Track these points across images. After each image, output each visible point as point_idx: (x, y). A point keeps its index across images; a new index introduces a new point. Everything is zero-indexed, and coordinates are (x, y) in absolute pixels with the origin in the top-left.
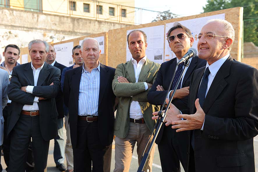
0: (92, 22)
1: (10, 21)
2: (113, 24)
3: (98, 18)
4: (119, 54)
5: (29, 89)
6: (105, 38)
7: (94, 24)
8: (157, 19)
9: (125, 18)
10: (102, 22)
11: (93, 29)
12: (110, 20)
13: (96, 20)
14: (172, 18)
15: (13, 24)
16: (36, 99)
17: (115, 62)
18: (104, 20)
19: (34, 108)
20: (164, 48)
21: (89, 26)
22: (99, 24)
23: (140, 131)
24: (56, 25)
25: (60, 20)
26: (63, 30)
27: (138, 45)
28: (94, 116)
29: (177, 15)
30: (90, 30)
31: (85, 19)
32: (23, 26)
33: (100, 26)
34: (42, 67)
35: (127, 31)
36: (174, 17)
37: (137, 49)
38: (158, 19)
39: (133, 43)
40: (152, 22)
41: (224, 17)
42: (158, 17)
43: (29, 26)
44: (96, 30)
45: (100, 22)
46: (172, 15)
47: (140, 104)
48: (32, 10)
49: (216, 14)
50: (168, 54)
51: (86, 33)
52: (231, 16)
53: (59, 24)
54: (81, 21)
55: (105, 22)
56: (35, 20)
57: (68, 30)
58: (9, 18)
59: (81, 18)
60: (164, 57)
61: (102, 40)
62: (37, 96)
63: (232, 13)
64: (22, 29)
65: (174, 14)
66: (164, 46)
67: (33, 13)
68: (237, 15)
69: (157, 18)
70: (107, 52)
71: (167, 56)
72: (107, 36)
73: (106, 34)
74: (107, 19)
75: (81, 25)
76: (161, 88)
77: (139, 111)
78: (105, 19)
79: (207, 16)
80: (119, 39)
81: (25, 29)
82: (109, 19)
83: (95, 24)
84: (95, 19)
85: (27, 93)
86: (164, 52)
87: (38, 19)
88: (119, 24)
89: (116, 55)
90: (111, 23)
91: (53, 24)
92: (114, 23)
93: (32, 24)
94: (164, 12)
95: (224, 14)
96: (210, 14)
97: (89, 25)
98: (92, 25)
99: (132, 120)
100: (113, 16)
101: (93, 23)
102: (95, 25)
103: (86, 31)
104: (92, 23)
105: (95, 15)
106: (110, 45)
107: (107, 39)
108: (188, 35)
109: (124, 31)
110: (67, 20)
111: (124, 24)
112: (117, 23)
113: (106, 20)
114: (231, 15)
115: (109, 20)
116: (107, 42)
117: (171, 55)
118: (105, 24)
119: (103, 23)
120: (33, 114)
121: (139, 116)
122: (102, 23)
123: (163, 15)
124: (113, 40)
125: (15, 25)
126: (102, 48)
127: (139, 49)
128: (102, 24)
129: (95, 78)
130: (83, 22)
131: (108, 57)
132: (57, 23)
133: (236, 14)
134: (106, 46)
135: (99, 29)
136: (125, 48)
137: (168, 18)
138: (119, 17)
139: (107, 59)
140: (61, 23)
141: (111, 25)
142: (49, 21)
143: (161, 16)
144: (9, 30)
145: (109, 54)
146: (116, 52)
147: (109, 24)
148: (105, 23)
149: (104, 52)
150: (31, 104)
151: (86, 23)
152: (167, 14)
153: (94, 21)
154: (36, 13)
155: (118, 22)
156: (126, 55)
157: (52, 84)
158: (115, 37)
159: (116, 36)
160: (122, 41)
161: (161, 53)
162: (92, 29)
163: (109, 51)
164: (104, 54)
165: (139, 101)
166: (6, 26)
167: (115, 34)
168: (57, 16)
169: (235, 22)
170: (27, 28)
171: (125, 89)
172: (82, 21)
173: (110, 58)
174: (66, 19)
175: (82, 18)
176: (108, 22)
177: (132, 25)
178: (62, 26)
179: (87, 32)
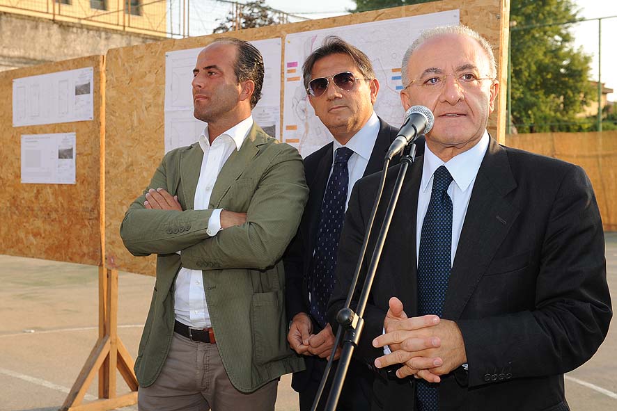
0: (41, 25)
2: (103, 34)
3: (59, 15)
4: (140, 121)
6: (97, 74)
7: (47, 31)
8: (229, 25)
9: (137, 17)
10: (73, 27)
11: (46, 48)
12: (95, 21)
13: (54, 21)
14: (271, 21)
17: (129, 144)
18: (76, 21)
20: (282, 106)
21: (33, 39)
22: (62, 33)
23: (205, 367)
29: (287, 14)
30: (34, 49)
31: (19, 16)
33: (64, 40)
35: (167, 53)
36: (276, 20)
37: (198, 92)
38: (231, 24)
40: (215, 31)
41: (458, 19)
42: (231, 17)
44: (53, 50)
45: (64, 27)
46: (270, 14)
49: (434, 12)
50: (293, 124)
51: (24, 58)
52: (477, 17)
54: (7, 22)
55: (82, 26)
59: (5, 13)
60: (281, 131)
61: (88, 78)
63: (481, 9)
65: (276, 11)
66: (282, 100)
68: (496, 14)
69: (230, 20)
70: (103, 114)
71: (289, 128)
72: (103, 68)
73: (99, 62)
74: (85, 19)
75: (9, 33)
77: (198, 305)
78: (80, 19)
79: (407, 16)
80: (141, 78)
82: (93, 19)
83: (52, 32)
84: (51, 17)
86: (282, 117)
88: (122, 33)
89: (132, 126)
90: (98, 30)
92: (106, 30)
94: (250, 5)
95: (457, 12)
96: (417, 10)
97: (32, 33)
98: (42, 33)
100: (102, 12)
101: (43, 28)
102: (49, 35)
103: (22, 51)
104: (40, 29)
105: (51, 6)
106: (113, 93)
107: (103, 75)
108: (364, 75)
109: (156, 52)
111: (138, 35)
112: (116, 31)
113: (84, 22)
114: (478, 14)
115: (91, 20)
116: (103, 85)
117: (302, 126)
118: (82, 32)
119: (75, 30)
121: (200, 320)
122: (71, 29)
123: (246, 11)
124: (124, 79)
126: (88, 103)
127: (204, 92)
128: (73, 32)
130: (13, 24)
131: (106, 132)
133: (491, 12)
134: (100, 97)
135: (64, 45)
136: (160, 103)
137: (258, 21)
138: (121, 14)
139: (104, 136)
141: (100, 37)
143: (242, 15)
145: (111, 120)
146: (131, 115)
147: (91, 32)
148: (79, 30)
149: (94, 115)
151: (24, 28)
152: (256, 10)
153: (47, 22)
155: (121, 28)
156: (162, 126)
158: (129, 70)
159: (131, 67)
160: (149, 84)
161: (272, 120)
162: (42, 47)
163: (111, 112)
164: (93, 121)
167: (128, 62)
169: (489, 36)
172: (11, 21)
173: (115, 133)
175: (10, 14)
176: (89, 28)
177: (160, 37)
179: (27, 55)
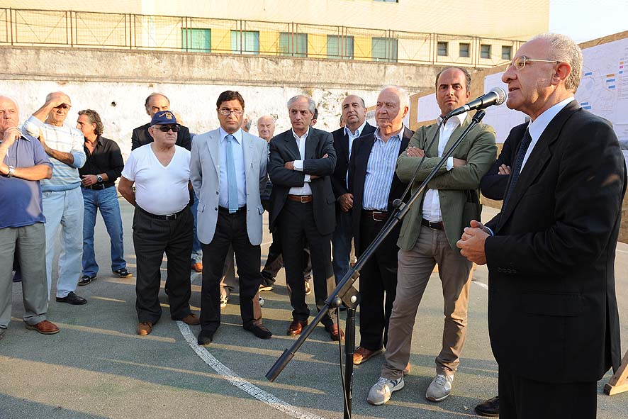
1: (347, 78)
3: (478, 64)
5: (298, 165)
13: (475, 68)
15: (351, 82)
16: (307, 178)
19: (305, 191)
23: (438, 242)
24: (411, 78)
25: (418, 72)
26: (421, 86)
27: (452, 91)
28: (383, 212)
32: (364, 83)
34: (307, 133)
37: (450, 98)
39: (445, 87)
43: (372, 84)
47: (439, 194)
48: (378, 60)
53: (415, 77)
56: (382, 74)
57: (429, 86)
58: (347, 73)
62: (308, 174)
64: (363, 88)
67: (379, 63)
76: (506, 171)
77: (436, 208)
81: (367, 88)
85: (294, 171)
87: (385, 72)
91: (407, 78)
93: (377, 79)
99: (425, 223)
105: (474, 60)
110: (428, 71)
120: (304, 200)
121: (436, 216)
125: (354, 83)
127: (454, 98)
129: (392, 150)
132: (412, 76)
140: (419, 75)
142: (402, 73)
144: (346, 91)
150: (302, 185)
153: (471, 69)
154: (384, 63)
157: (326, 155)
165: (439, 190)
166: (342, 85)
168: (413, 65)
170: (369, 86)
171: (413, 167)
174: (426, 69)
178: (421, 80)
